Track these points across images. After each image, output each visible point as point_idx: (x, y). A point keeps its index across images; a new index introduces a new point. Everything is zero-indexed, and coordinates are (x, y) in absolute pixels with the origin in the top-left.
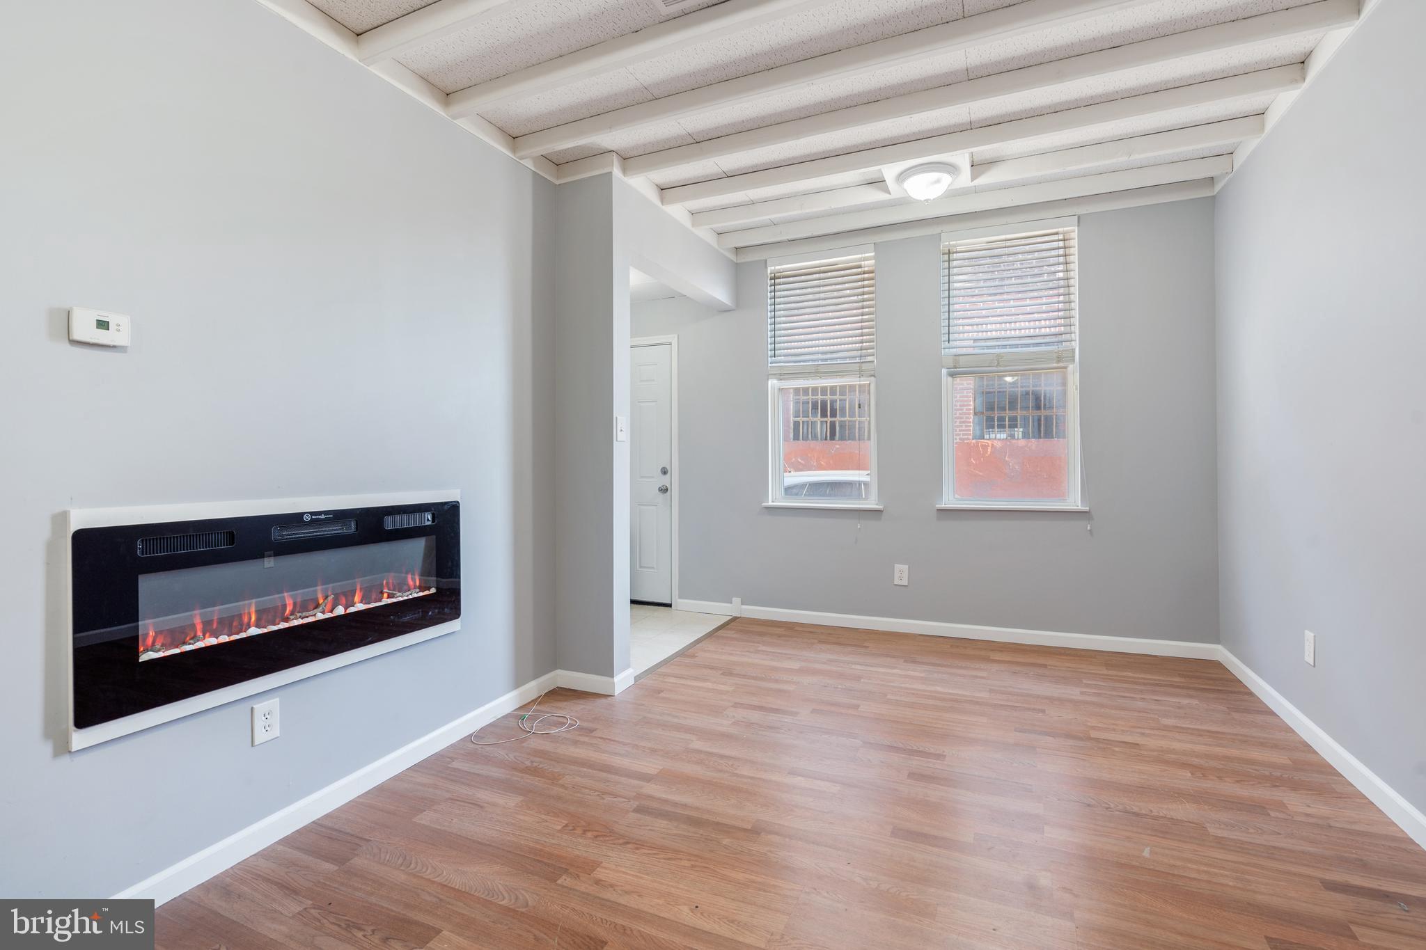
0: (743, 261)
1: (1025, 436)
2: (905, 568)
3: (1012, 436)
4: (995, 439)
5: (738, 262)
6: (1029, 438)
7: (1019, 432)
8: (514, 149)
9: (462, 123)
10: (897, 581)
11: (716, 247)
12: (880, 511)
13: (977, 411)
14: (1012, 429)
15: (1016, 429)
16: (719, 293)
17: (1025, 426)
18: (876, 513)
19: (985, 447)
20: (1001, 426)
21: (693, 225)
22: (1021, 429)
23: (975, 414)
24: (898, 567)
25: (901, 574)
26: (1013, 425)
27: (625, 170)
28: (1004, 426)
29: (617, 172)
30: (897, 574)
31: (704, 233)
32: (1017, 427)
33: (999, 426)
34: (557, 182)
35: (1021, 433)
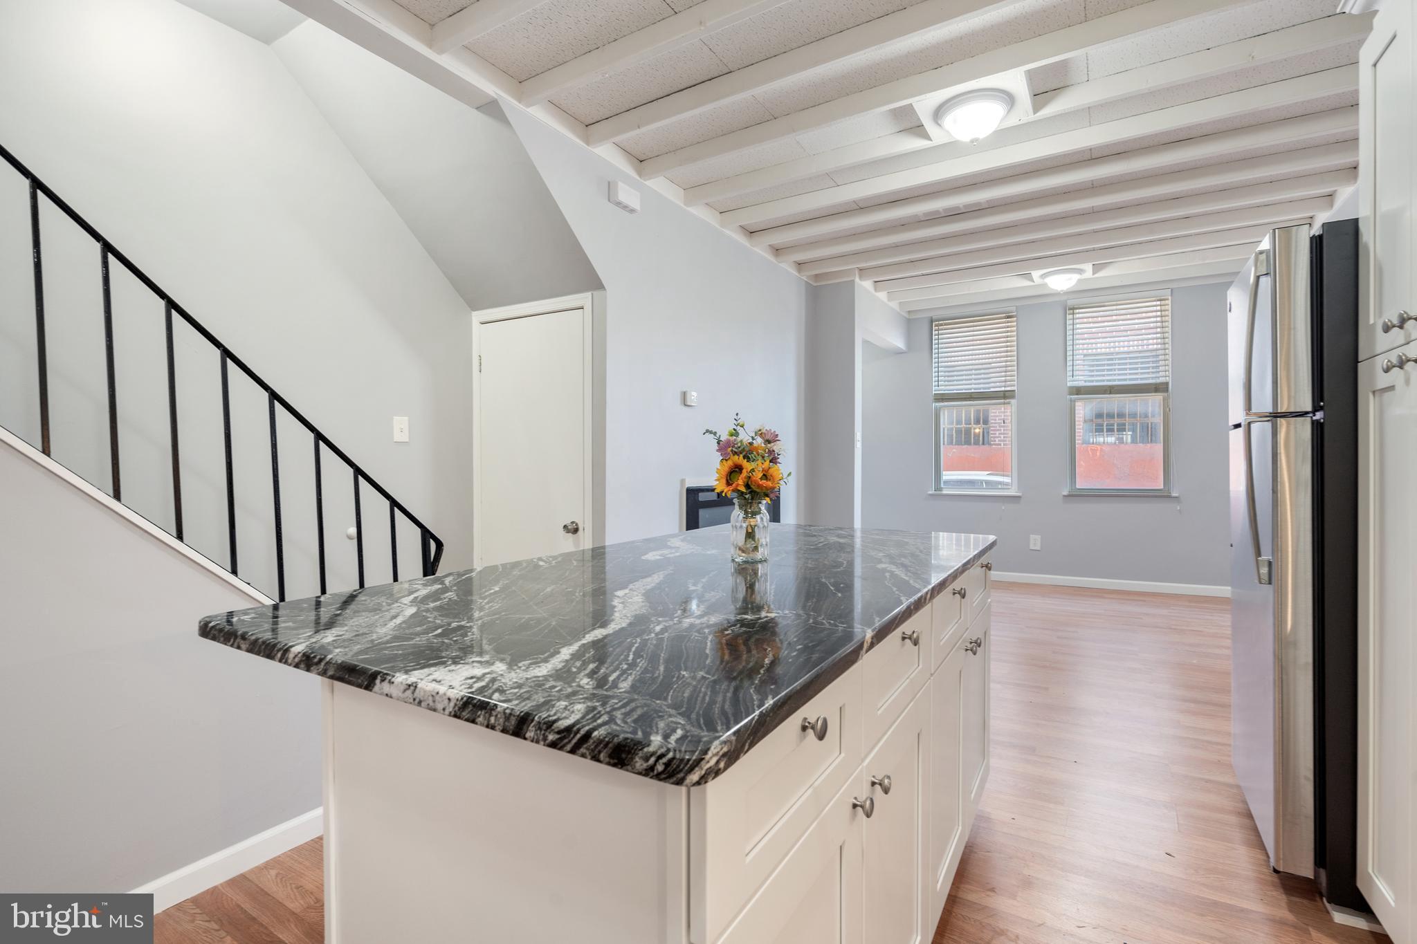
0: (914, 317)
1: (1134, 441)
2: (1038, 537)
3: (1121, 440)
4: (1104, 443)
5: (911, 317)
6: (1137, 443)
7: (1128, 436)
8: (799, 271)
9: (784, 265)
10: (1032, 547)
11: (899, 310)
12: (1019, 497)
13: (1086, 419)
14: (1120, 433)
15: (1124, 433)
16: (900, 343)
17: (1134, 431)
18: (1015, 499)
19: (1094, 451)
20: (1110, 430)
21: (889, 300)
22: (1129, 433)
23: (1085, 421)
24: (1032, 537)
25: (1035, 542)
26: (1122, 429)
27: (861, 277)
28: (1112, 430)
29: (857, 280)
30: (1032, 542)
31: (894, 305)
32: (1125, 431)
33: (1108, 430)
34: (815, 284)
35: (1129, 437)
